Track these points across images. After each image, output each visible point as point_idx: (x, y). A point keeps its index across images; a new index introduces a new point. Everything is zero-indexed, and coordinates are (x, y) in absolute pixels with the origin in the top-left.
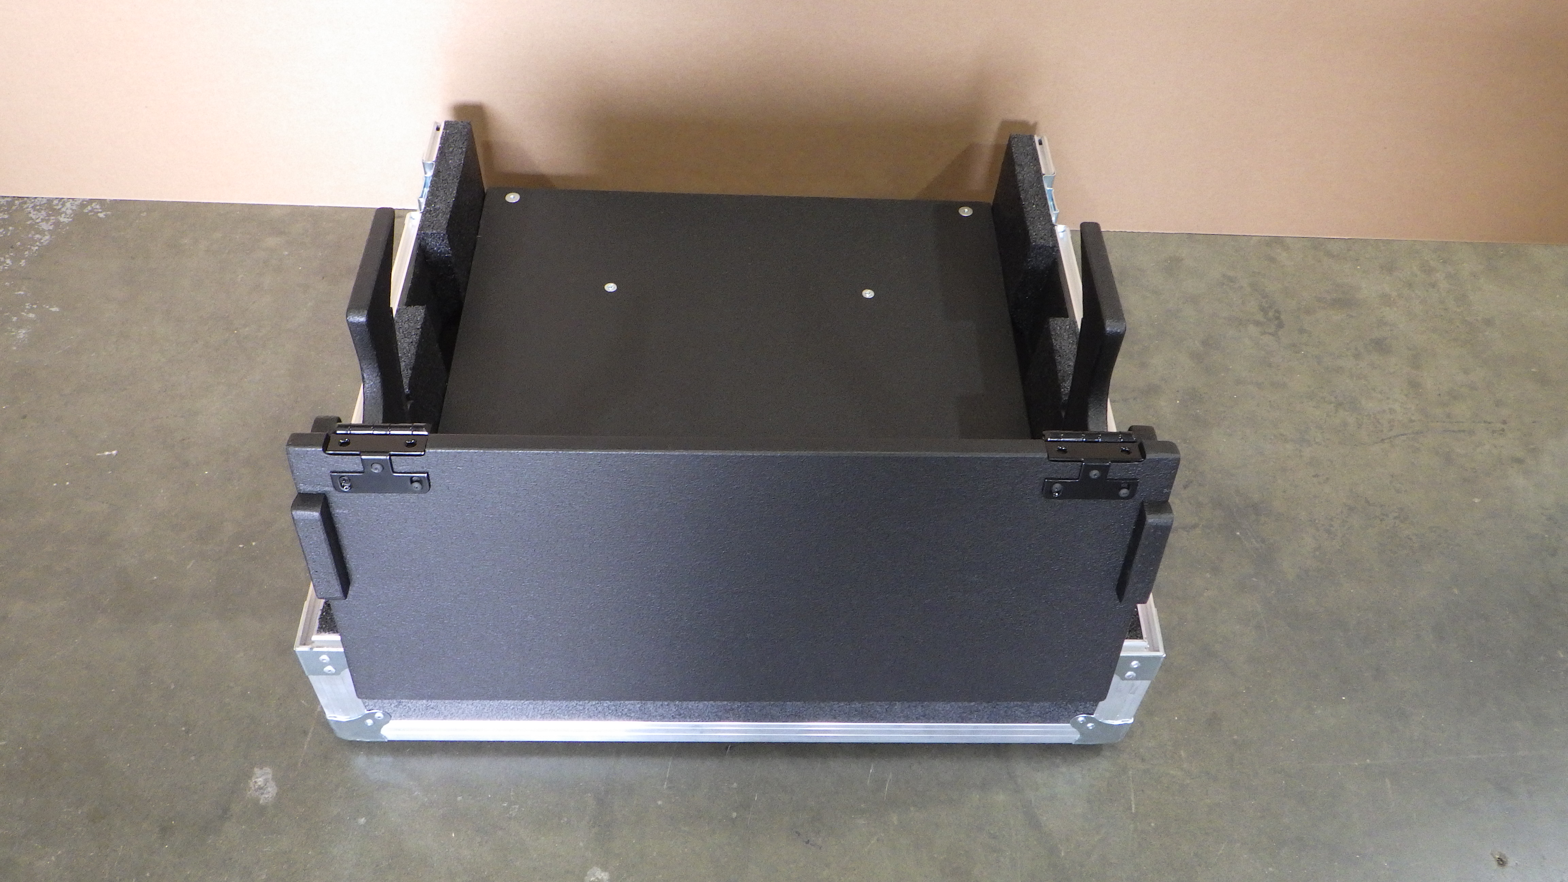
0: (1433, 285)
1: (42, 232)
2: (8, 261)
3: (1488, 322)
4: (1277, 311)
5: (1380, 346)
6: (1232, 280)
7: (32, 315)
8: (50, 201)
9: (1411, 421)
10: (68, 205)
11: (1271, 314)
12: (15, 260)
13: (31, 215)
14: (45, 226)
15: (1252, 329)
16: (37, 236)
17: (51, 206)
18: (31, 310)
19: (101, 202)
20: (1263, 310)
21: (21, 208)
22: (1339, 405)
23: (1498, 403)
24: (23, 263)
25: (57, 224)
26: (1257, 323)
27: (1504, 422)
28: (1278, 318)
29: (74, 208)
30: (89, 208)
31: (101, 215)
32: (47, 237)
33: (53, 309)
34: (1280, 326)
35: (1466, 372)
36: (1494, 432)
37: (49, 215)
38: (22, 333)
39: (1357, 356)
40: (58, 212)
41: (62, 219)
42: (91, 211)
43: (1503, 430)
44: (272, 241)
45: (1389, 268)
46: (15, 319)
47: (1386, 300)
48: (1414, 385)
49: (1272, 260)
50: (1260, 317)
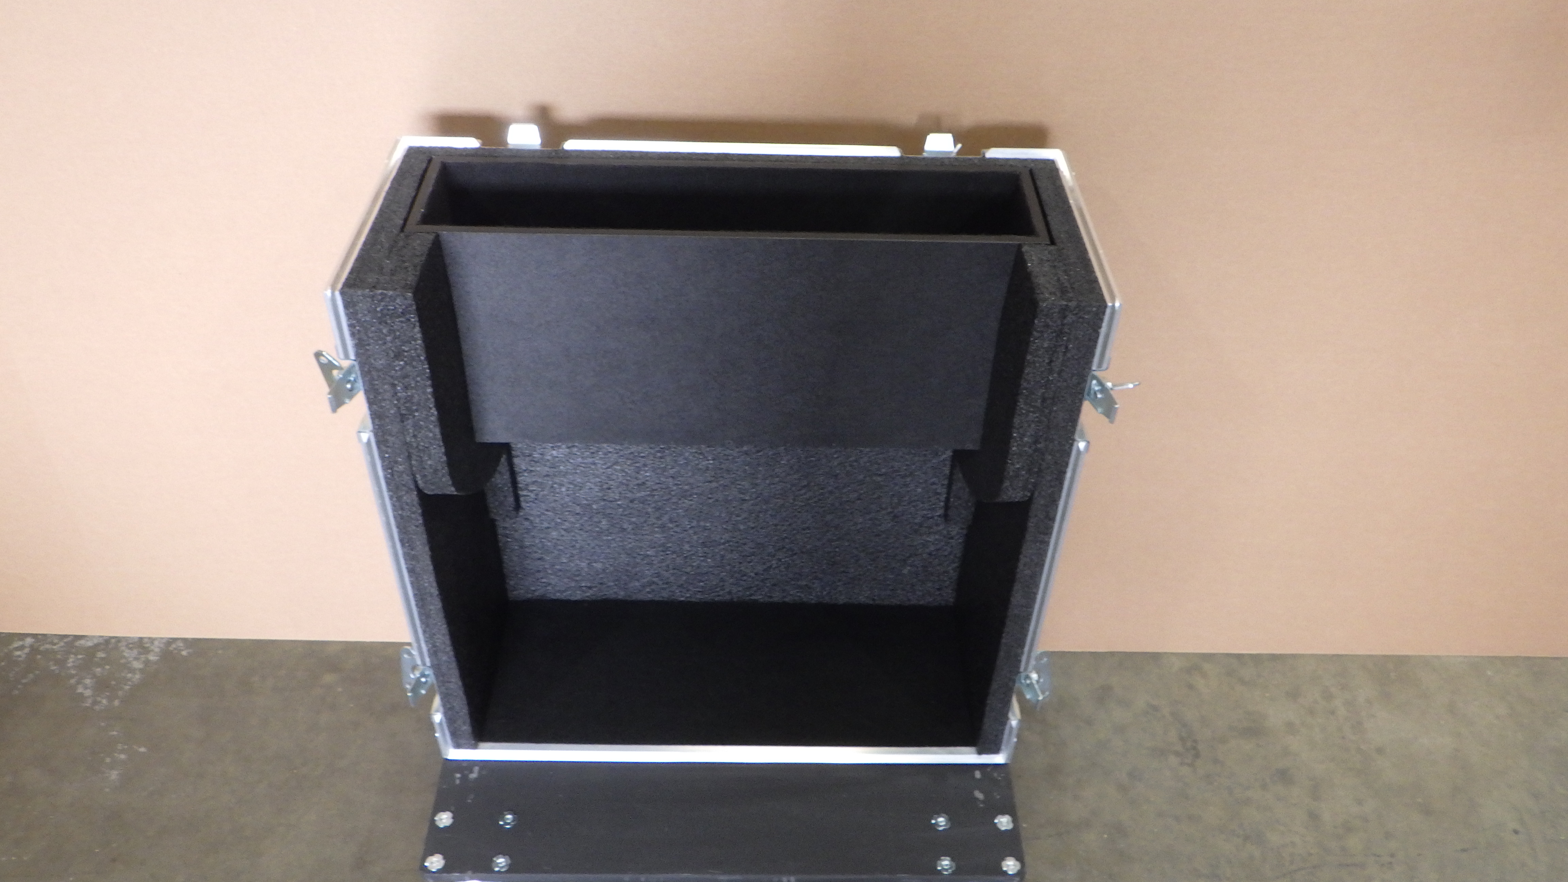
0: (1333, 713)
1: (132, 671)
2: (104, 701)
3: (1380, 751)
4: (1195, 741)
5: (1284, 776)
6: (1155, 708)
7: (123, 756)
8: (141, 639)
9: (1310, 854)
10: (156, 643)
11: (1189, 744)
12: (110, 699)
13: (125, 654)
14: (137, 665)
15: (1173, 760)
16: (129, 675)
17: (141, 645)
18: (122, 751)
19: (185, 640)
20: (1182, 739)
21: (116, 648)
22: (1247, 838)
23: (1388, 836)
24: (116, 703)
25: (147, 662)
26: (1177, 754)
27: (1392, 856)
28: (1194, 748)
29: (162, 646)
30: (174, 646)
31: (184, 653)
32: (137, 676)
33: (142, 750)
34: (1197, 756)
35: (1360, 802)
36: (1383, 865)
37: (140, 653)
38: (114, 775)
39: (1264, 787)
40: (146, 651)
41: (152, 658)
42: (175, 649)
43: (1391, 863)
44: (329, 678)
45: (1294, 695)
46: (108, 760)
47: (1290, 727)
48: (1314, 816)
49: (1191, 687)
50: (1179, 748)
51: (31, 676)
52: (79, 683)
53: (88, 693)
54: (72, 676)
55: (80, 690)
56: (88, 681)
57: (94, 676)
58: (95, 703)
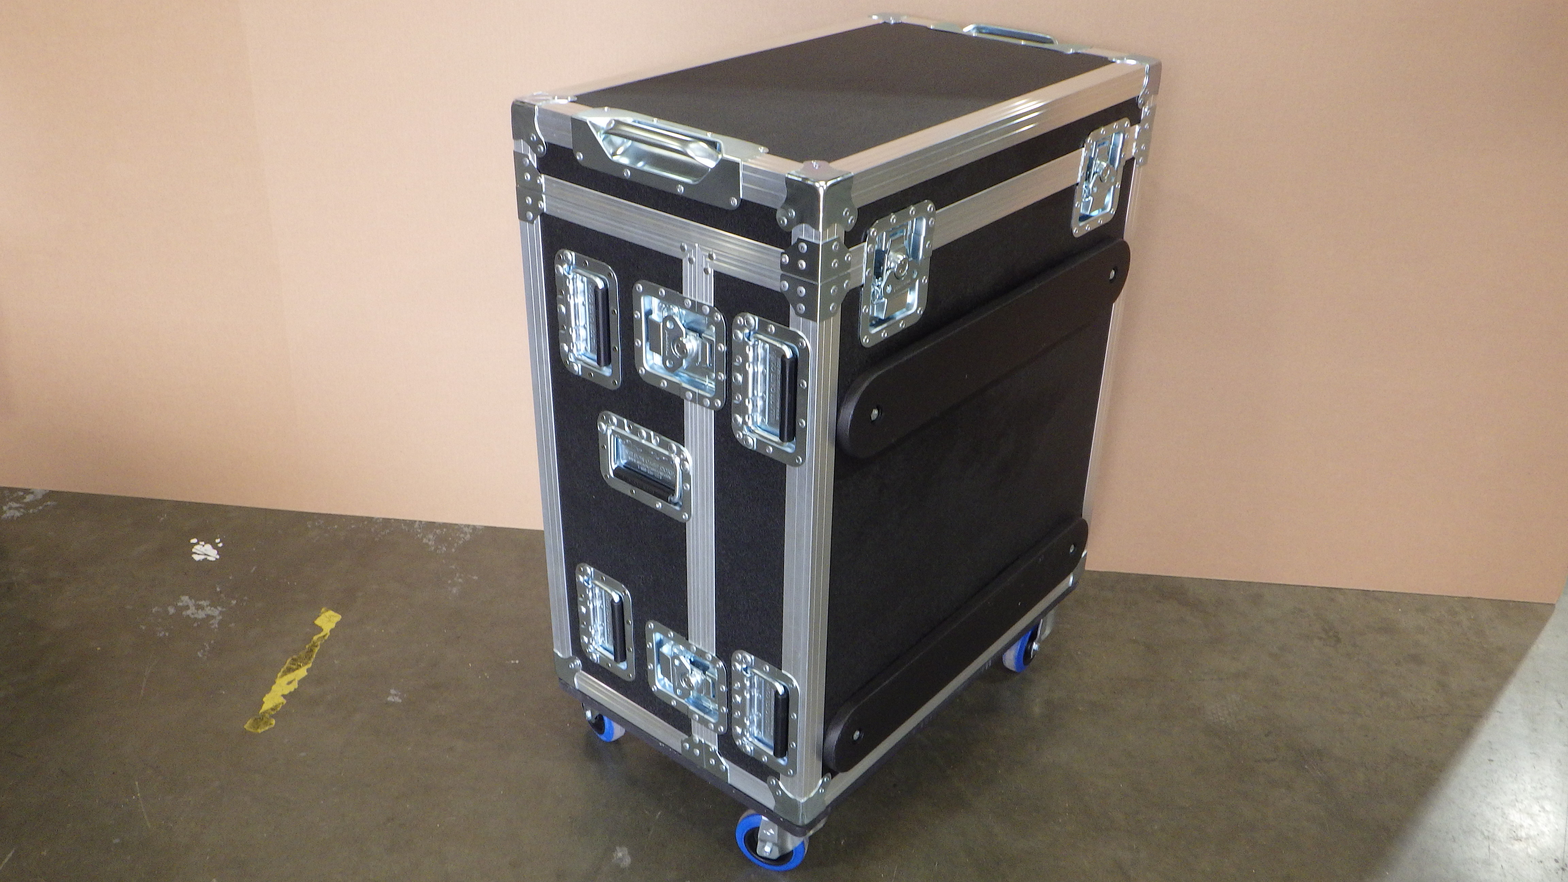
51: (388, 531)
52: (424, 536)
53: (430, 543)
54: (420, 533)
55: (425, 541)
56: (431, 536)
57: (435, 533)
58: (436, 549)
